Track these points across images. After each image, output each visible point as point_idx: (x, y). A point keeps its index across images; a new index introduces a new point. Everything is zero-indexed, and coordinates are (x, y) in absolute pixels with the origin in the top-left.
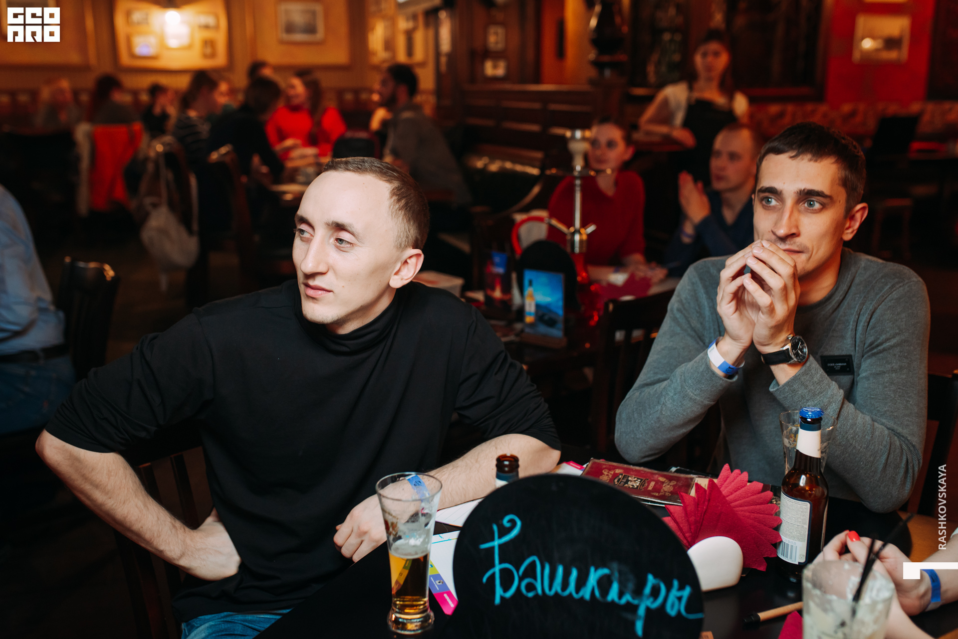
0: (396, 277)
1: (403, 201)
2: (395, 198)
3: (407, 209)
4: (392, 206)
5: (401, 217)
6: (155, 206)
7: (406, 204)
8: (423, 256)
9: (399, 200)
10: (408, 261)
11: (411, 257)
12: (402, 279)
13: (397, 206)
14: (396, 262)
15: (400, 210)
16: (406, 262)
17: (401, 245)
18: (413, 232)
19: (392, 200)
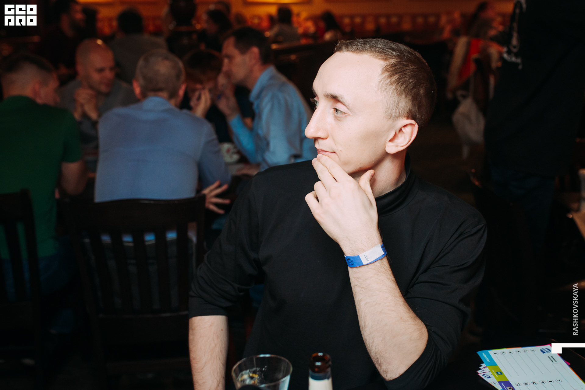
0: (390, 144)
1: (396, 76)
2: (387, 74)
3: (398, 83)
4: (382, 81)
5: (391, 91)
6: (464, 97)
7: (399, 80)
8: (417, 126)
9: (390, 76)
10: (403, 129)
11: (405, 126)
12: (397, 146)
13: (388, 81)
14: (388, 130)
15: (390, 85)
16: (400, 130)
17: (391, 115)
18: (405, 104)
19: (384, 76)
